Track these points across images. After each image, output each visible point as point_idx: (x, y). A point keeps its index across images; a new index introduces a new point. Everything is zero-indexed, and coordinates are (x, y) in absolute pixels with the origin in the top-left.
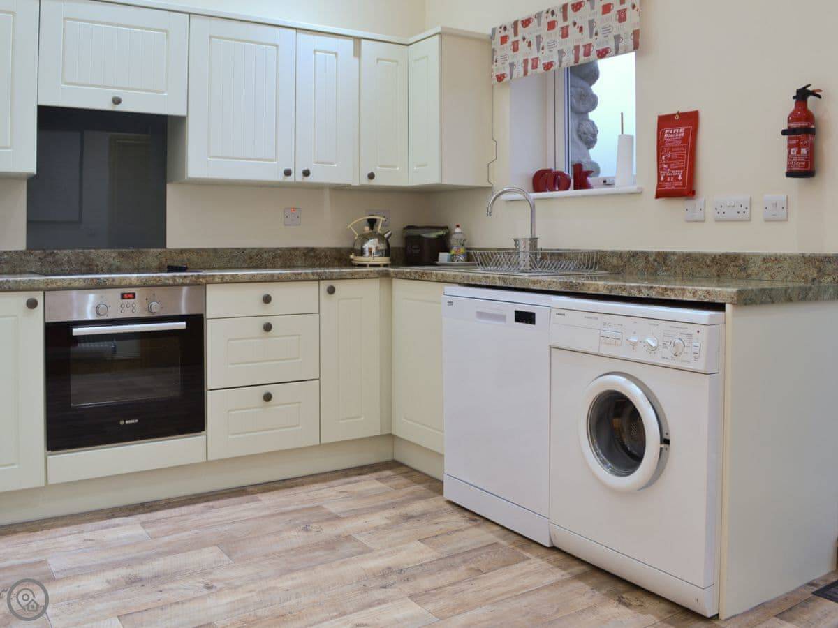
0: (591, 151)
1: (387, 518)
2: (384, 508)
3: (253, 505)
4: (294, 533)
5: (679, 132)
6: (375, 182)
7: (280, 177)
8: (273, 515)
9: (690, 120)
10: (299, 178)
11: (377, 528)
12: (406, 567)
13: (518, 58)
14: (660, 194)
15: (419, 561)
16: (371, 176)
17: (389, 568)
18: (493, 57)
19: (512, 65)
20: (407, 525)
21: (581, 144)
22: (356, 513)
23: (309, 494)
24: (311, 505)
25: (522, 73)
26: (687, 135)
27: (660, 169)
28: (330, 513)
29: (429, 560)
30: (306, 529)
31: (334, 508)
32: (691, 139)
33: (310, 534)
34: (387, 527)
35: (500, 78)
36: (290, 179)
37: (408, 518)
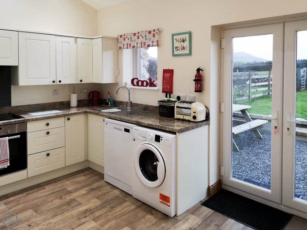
1: (86, 191)
2: (85, 186)
3: (44, 191)
4: (57, 200)
8: (50, 194)
9: (171, 72)
10: (58, 83)
11: (84, 195)
12: (92, 208)
15: (96, 206)
16: (81, 81)
17: (87, 210)
19: (123, 44)
20: (93, 192)
21: (144, 68)
22: (77, 190)
23: (62, 184)
24: (63, 188)
26: (170, 76)
27: (163, 85)
28: (68, 191)
29: (99, 205)
30: (61, 198)
31: (70, 189)
33: (62, 200)
34: (87, 194)
37: (93, 190)
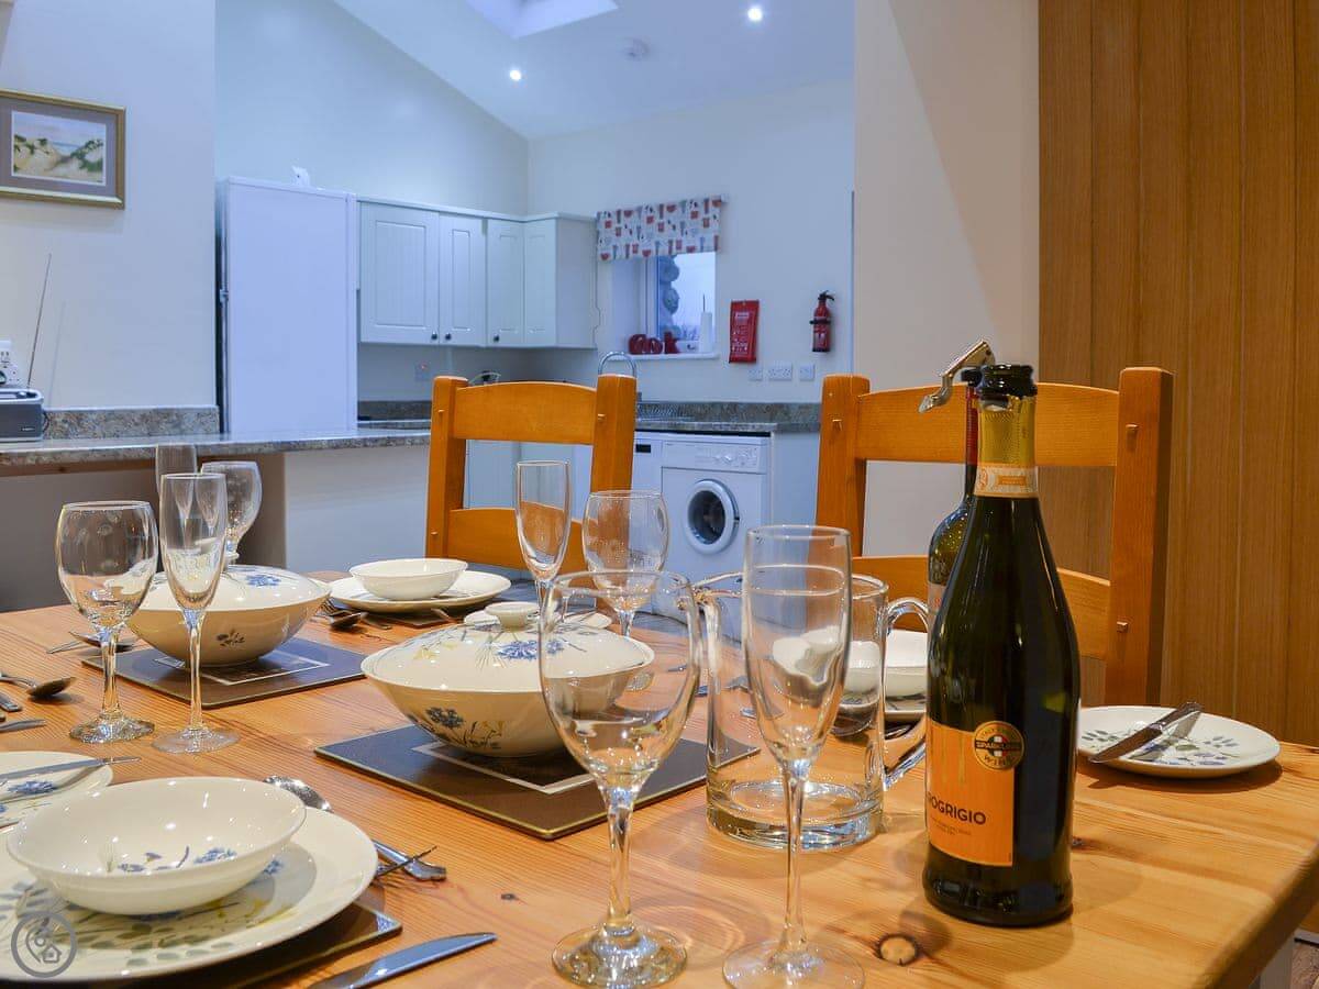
0: (674, 316)
5: (745, 315)
6: (501, 344)
7: (428, 341)
9: (753, 307)
10: (441, 341)
13: (622, 241)
14: (733, 360)
16: (497, 339)
18: (598, 238)
19: (615, 247)
21: (665, 309)
25: (624, 255)
26: (751, 318)
27: (732, 342)
32: (753, 321)
35: (605, 257)
36: (436, 342)
